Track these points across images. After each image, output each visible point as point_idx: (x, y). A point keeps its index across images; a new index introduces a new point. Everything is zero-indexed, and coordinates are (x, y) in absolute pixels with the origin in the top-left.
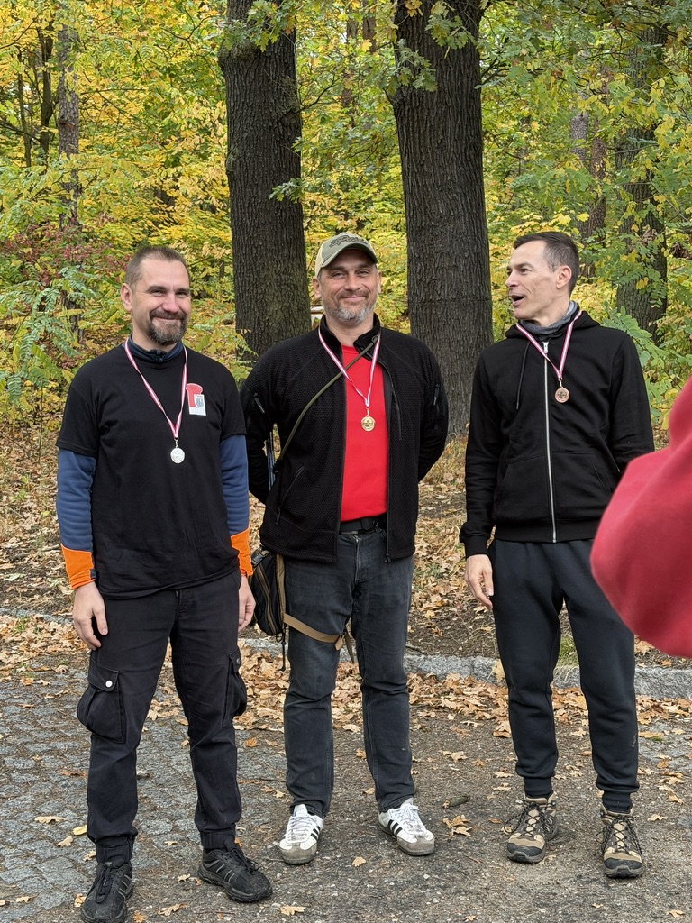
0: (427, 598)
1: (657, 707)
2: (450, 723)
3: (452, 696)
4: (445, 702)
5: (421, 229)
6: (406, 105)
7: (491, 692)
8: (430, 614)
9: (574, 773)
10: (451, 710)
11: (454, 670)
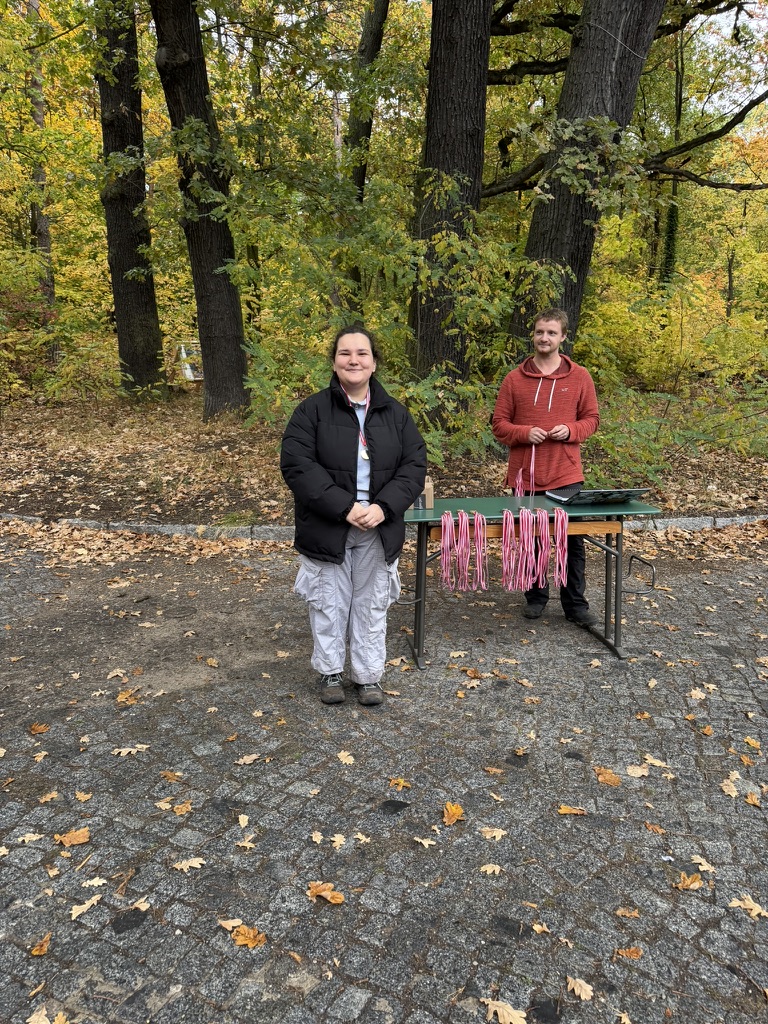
0: (176, 495)
1: (274, 545)
2: (165, 558)
4: (166, 549)
5: (203, 297)
6: (190, 228)
7: (195, 542)
8: (174, 503)
9: (216, 580)
10: (168, 552)
11: (177, 531)
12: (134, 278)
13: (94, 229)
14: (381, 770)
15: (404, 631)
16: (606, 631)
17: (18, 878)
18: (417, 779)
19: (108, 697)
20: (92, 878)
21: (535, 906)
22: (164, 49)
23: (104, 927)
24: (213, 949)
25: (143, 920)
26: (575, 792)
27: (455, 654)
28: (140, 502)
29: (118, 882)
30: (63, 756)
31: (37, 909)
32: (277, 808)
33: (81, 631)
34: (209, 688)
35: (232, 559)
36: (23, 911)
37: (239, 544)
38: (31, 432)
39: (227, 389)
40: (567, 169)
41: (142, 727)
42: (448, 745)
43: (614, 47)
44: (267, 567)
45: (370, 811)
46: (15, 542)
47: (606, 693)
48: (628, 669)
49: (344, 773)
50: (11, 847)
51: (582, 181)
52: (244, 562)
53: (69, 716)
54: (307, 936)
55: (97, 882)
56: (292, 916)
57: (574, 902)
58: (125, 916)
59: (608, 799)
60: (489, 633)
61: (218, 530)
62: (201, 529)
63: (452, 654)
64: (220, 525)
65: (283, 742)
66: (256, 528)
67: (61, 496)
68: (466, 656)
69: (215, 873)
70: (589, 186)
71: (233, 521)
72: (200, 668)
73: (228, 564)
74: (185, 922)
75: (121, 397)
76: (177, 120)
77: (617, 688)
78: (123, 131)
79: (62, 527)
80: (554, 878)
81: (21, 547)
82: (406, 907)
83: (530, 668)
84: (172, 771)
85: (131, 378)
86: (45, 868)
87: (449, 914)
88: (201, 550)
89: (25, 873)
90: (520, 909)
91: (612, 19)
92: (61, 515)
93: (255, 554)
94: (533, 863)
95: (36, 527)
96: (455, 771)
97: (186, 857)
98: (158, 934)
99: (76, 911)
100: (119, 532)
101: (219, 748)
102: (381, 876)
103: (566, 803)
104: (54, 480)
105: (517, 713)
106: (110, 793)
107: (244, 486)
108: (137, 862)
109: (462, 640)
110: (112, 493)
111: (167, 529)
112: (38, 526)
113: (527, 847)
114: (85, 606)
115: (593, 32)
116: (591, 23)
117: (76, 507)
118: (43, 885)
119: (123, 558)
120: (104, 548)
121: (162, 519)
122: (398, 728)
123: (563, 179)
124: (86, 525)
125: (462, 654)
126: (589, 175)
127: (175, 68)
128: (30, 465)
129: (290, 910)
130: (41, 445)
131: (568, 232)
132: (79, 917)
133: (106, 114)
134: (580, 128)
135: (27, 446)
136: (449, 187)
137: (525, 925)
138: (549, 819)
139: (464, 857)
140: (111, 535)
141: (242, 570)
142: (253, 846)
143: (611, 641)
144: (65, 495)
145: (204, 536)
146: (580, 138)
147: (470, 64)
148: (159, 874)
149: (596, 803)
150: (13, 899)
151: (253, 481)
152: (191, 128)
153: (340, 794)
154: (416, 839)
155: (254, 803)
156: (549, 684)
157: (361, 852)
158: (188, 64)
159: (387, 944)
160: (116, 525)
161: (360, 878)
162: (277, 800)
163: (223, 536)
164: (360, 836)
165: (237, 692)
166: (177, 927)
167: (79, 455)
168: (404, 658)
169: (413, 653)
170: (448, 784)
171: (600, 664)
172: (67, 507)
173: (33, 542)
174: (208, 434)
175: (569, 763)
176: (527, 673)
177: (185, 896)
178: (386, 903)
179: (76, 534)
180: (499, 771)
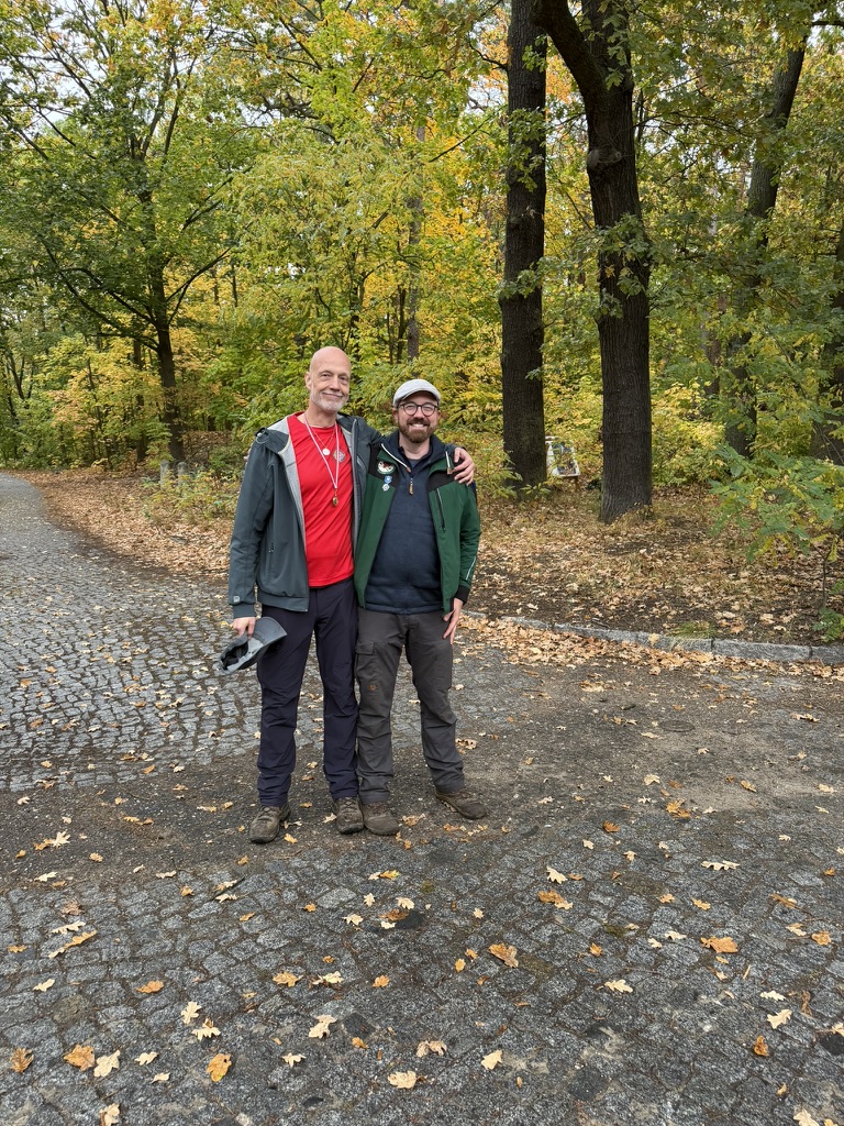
1: (743, 663)
2: (624, 666)
4: (621, 655)
5: (611, 394)
6: (605, 325)
7: (648, 651)
8: (613, 607)
9: (695, 696)
10: (624, 659)
11: (627, 638)
12: (536, 378)
17: (688, 973)
19: (657, 806)
20: (766, 990)
22: (595, 151)
23: (813, 1044)
28: (576, 605)
29: (798, 1001)
30: (653, 859)
31: (728, 1008)
33: (586, 733)
34: (762, 813)
35: (699, 674)
36: (715, 1007)
37: (699, 658)
39: (629, 487)
41: (717, 844)
44: (746, 686)
46: (468, 635)
50: (660, 941)
52: (715, 678)
53: (630, 819)
55: (775, 996)
58: (830, 1039)
61: (674, 640)
62: (654, 637)
64: (674, 635)
66: (717, 642)
71: (690, 632)
73: (696, 678)
78: (526, 235)
79: (506, 623)
81: (478, 642)
84: (781, 896)
85: (519, 477)
86: (709, 969)
88: (659, 660)
89: (691, 970)
92: (502, 612)
95: (483, 623)
99: (776, 1021)
101: (819, 881)
106: (728, 906)
107: (688, 594)
108: (805, 985)
110: (544, 594)
111: (615, 634)
114: (573, 708)
117: (514, 606)
118: (719, 986)
119: (580, 661)
120: (556, 649)
121: (605, 623)
124: (531, 624)
127: (607, 168)
132: (780, 1027)
133: (512, 219)
140: (558, 637)
141: (718, 687)
144: (499, 593)
145: (657, 646)
150: (696, 993)
151: (697, 589)
158: (623, 162)
160: (562, 626)
167: (489, 553)
172: (506, 605)
173: (486, 637)
174: (612, 535)
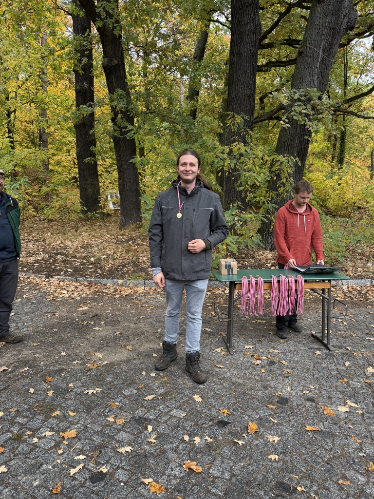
0: (108, 265)
1: (155, 290)
2: (104, 296)
3: (107, 289)
7: (117, 288)
8: (108, 269)
9: (128, 307)
10: (105, 293)
11: (109, 283)
12: (88, 162)
13: (70, 140)
14: (215, 405)
15: (221, 334)
16: (322, 336)
17: (44, 454)
18: (233, 410)
19: (81, 364)
20: (79, 455)
21: (297, 477)
22: (106, 59)
23: (86, 480)
24: (140, 493)
25: (105, 477)
26: (312, 419)
27: (247, 347)
28: (91, 268)
29: (91, 458)
30: (61, 393)
31: (53, 470)
32: (166, 422)
33: (66, 331)
34: (128, 361)
35: (135, 297)
36: (47, 470)
37: (138, 289)
38: (38, 234)
39: (131, 214)
40: (297, 112)
41: (98, 380)
42: (248, 393)
43: (318, 56)
44: (152, 301)
45: (212, 425)
46: (33, 287)
47: (324, 368)
48: (334, 356)
49: (197, 406)
50: (39, 438)
51: (304, 118)
52: (141, 298)
53: (62, 373)
54: (185, 488)
55: (82, 457)
56: (177, 478)
57: (317, 476)
58: (96, 475)
59: (329, 423)
60: (263, 336)
61: (129, 282)
62: (120, 281)
63: (246, 347)
64: (129, 280)
65: (166, 389)
66: (147, 281)
67: (54, 265)
68: (253, 348)
69: (138, 455)
70: (307, 120)
71: (136, 278)
72: (123, 350)
73: (133, 299)
74: (125, 479)
75: (80, 218)
76: (111, 91)
77: (329, 366)
78: (85, 95)
79: (54, 280)
80: (306, 463)
81: (36, 290)
82: (233, 475)
83: (285, 355)
84: (113, 402)
85: (85, 209)
86: (56, 449)
87: (255, 480)
88: (120, 292)
89: (47, 451)
90: (290, 478)
91: (317, 43)
92: (54, 274)
93: (146, 294)
94: (294, 455)
95: (42, 280)
96: (251, 406)
97: (123, 446)
98: (112, 485)
99: (73, 471)
100: (82, 283)
101: (135, 391)
102: (219, 459)
103: (309, 424)
104: (50, 257)
105: (280, 377)
106: (85, 412)
107: (140, 261)
108: (100, 448)
109: (250, 340)
110: (78, 264)
111: (104, 281)
112: (43, 279)
113: (290, 446)
114: (67, 319)
115: (308, 49)
116: (308, 45)
117: (61, 270)
118: (56, 458)
119: (84, 295)
120: (75, 290)
121: (102, 276)
122: (222, 384)
123: (295, 117)
124: (66, 279)
125: (251, 347)
126: (307, 115)
127: (111, 67)
128: (38, 250)
129: (175, 475)
130: (43, 240)
131: (297, 141)
132: (74, 474)
133: (78, 87)
134: (302, 94)
135: (37, 241)
136: (239, 121)
137: (293, 487)
138: (301, 432)
139: (260, 451)
140: (78, 284)
141: (140, 302)
142: (155, 441)
143: (325, 342)
144: (56, 265)
145: (122, 285)
146: (303, 98)
147: (249, 63)
148: (111, 454)
149: (323, 425)
150: (42, 464)
151: (144, 259)
152: (118, 94)
153: (196, 416)
154: (235, 440)
155: (154, 420)
156: (295, 363)
157: (209, 446)
158: (118, 65)
159: (225, 494)
160: (81, 279)
161: (209, 459)
162: (165, 418)
163: (131, 285)
164: (207, 438)
165: (142, 363)
166: (121, 481)
167: (62, 245)
168: (222, 348)
169: (227, 346)
170: (249, 413)
171: (320, 353)
172: (57, 270)
173: (41, 287)
174: (122, 236)
175: (308, 404)
176: (284, 357)
177: (124, 466)
178: (223, 473)
179: (61, 283)
180: (274, 407)
